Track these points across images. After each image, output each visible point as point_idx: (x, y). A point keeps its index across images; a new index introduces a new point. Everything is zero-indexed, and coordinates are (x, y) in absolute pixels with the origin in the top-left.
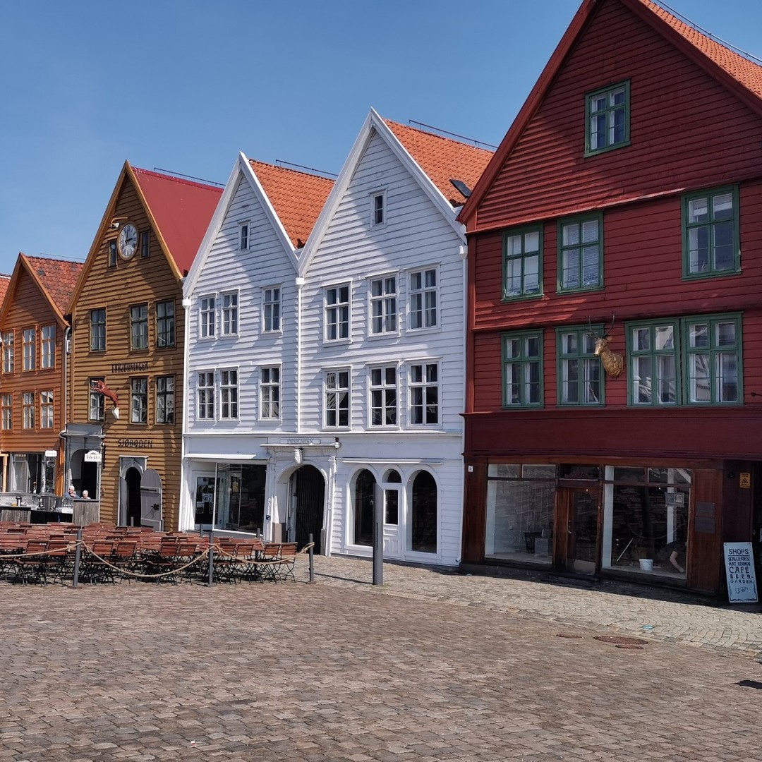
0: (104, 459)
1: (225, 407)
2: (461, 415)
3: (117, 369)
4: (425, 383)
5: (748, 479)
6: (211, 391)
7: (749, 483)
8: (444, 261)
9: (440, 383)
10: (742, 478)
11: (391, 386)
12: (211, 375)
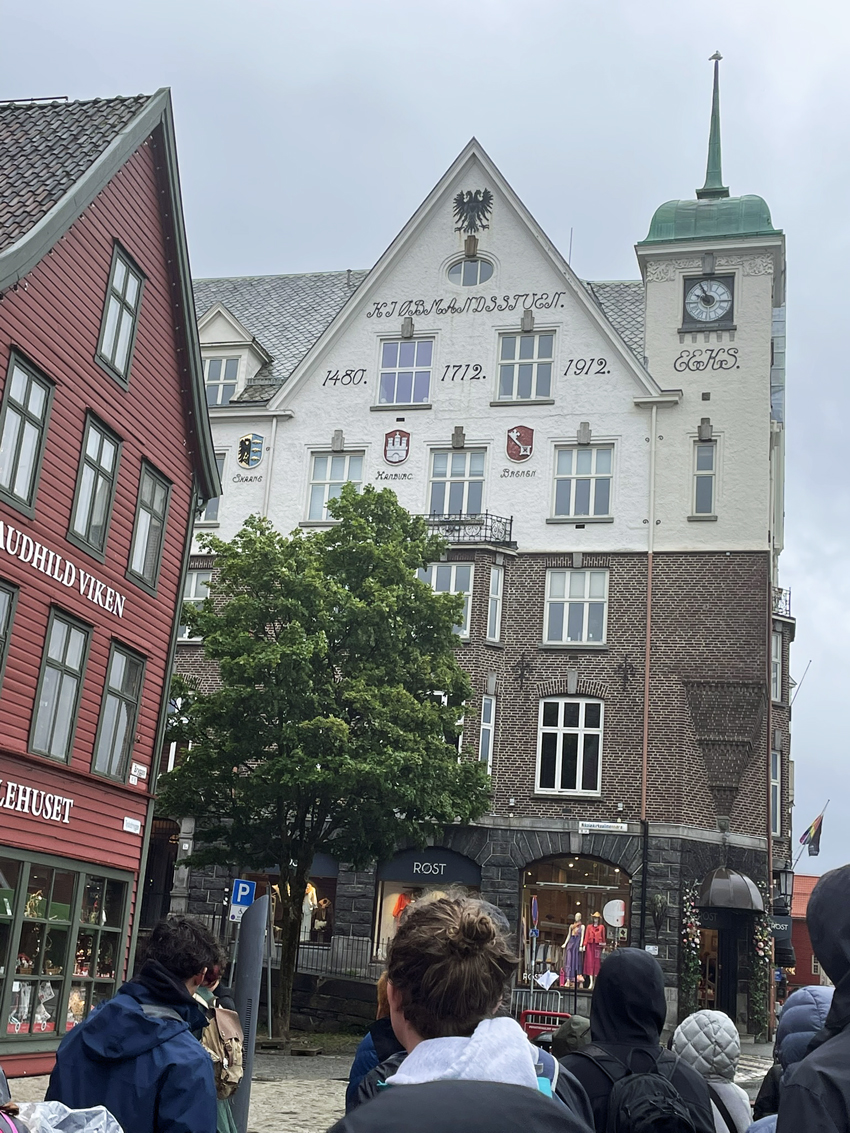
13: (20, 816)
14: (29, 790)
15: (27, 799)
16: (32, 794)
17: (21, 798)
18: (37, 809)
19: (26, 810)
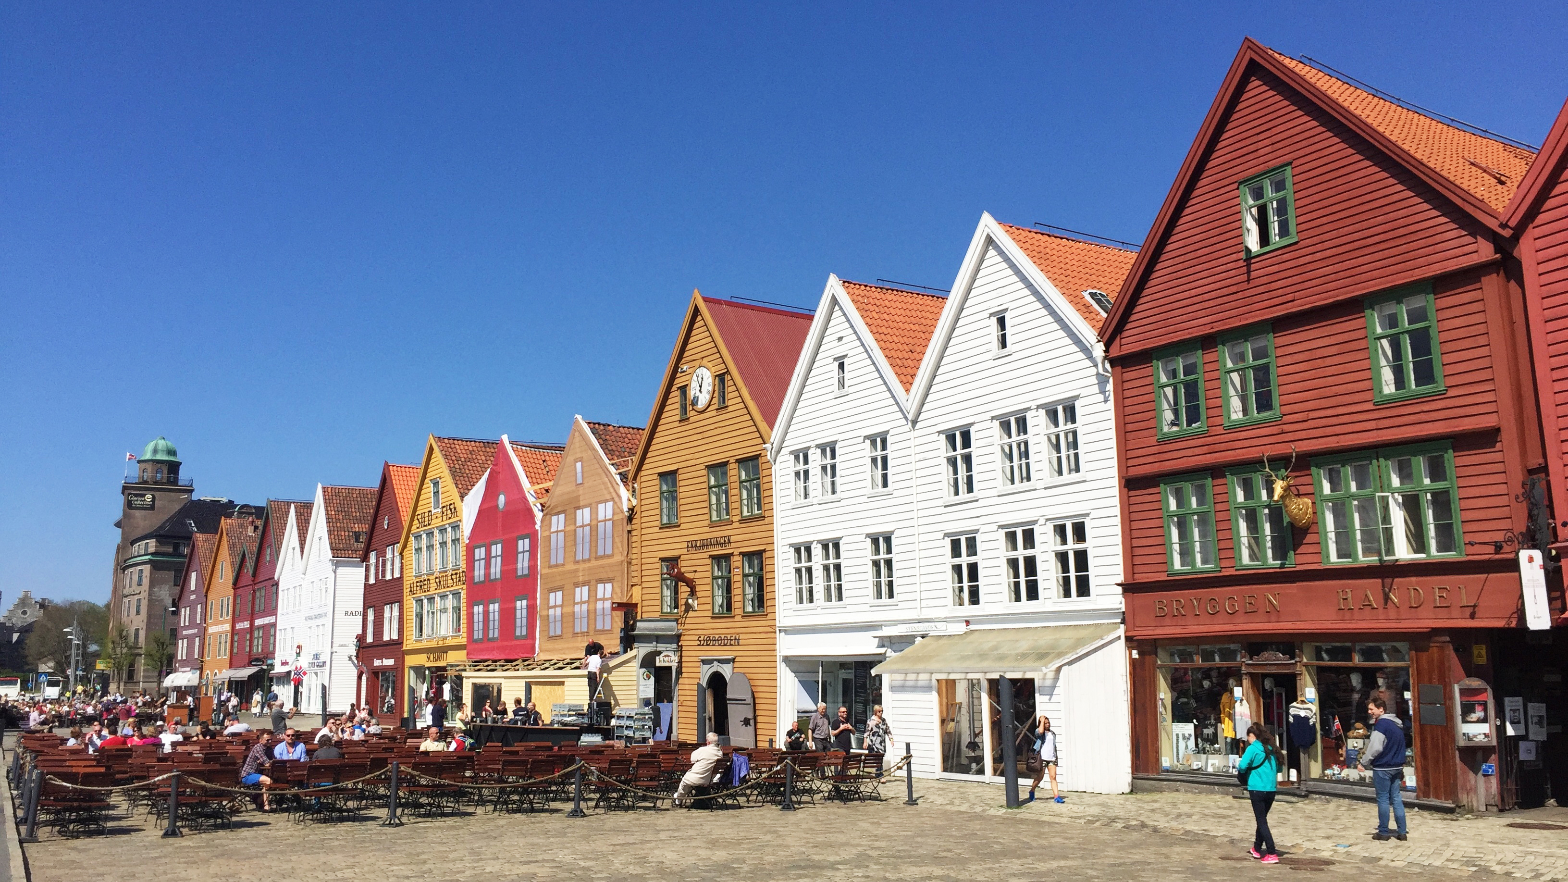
0: (680, 662)
1: (828, 589)
2: (1119, 585)
3: (693, 546)
4: (1071, 546)
5: (1484, 652)
6: (809, 570)
7: (1485, 658)
8: (1083, 392)
9: (1089, 545)
10: (1476, 652)
11: (1029, 552)
12: (808, 550)
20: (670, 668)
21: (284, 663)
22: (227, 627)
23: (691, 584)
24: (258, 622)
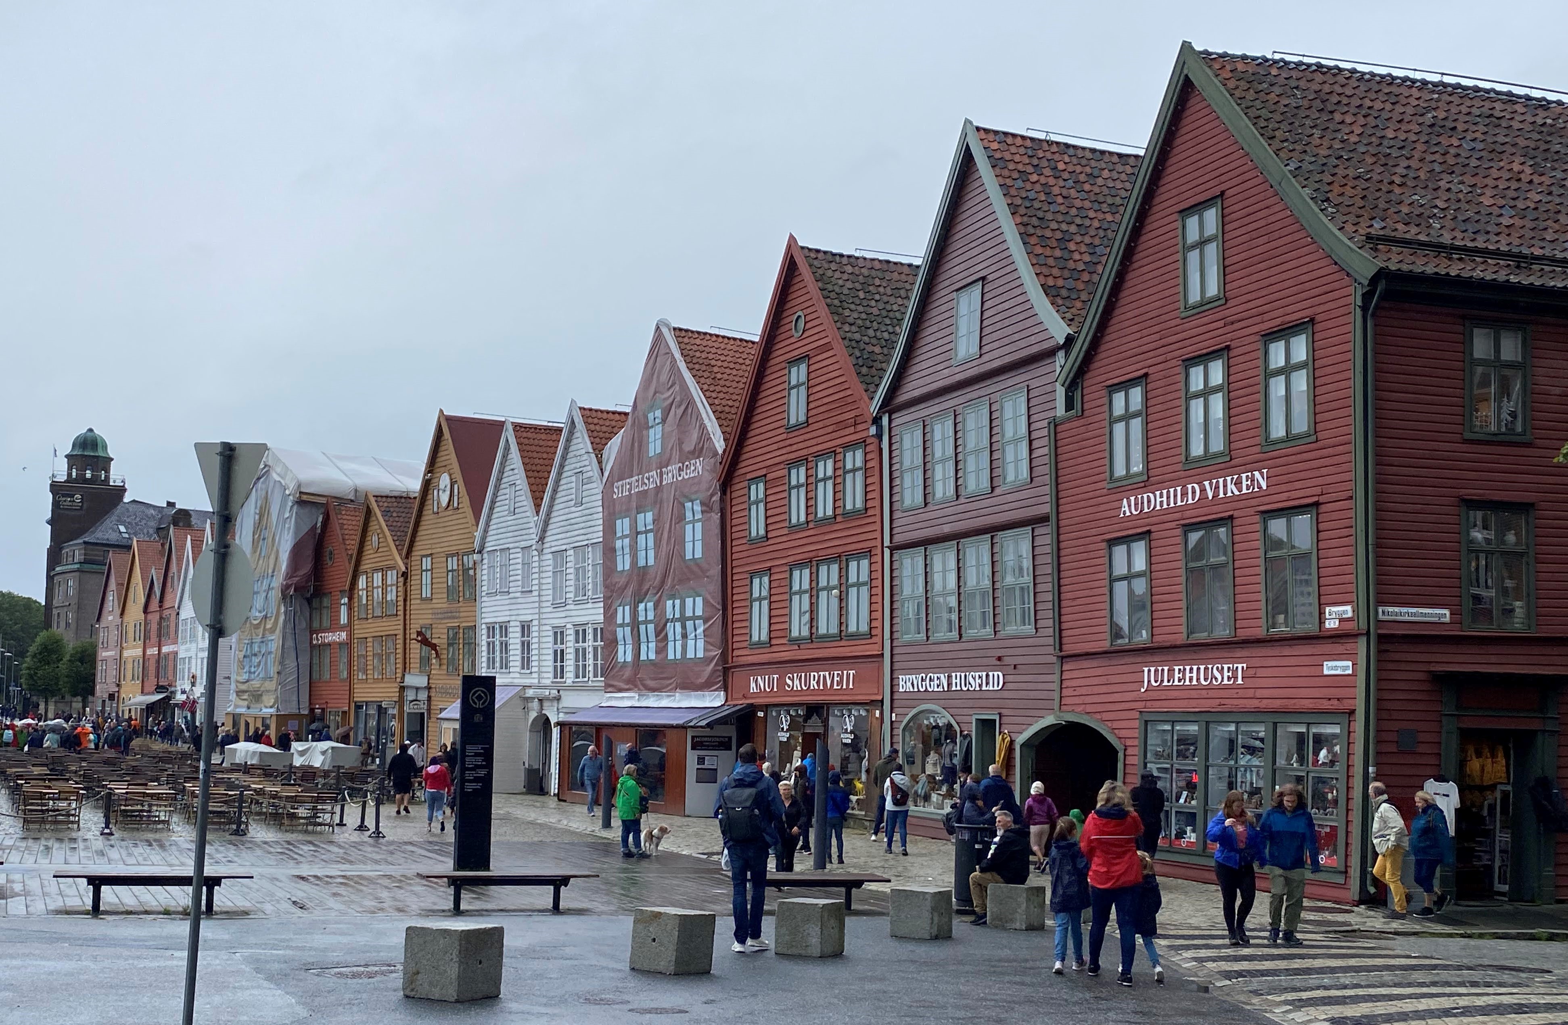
1: (502, 659)
11: (584, 645)
12: (493, 629)
13: (1191, 688)
14: (1195, 667)
15: (1194, 675)
16: (1198, 669)
17: (1188, 675)
18: (1206, 680)
19: (1194, 682)
20: (423, 714)
21: (183, 692)
22: (139, 652)
23: (434, 647)
24: (165, 649)
